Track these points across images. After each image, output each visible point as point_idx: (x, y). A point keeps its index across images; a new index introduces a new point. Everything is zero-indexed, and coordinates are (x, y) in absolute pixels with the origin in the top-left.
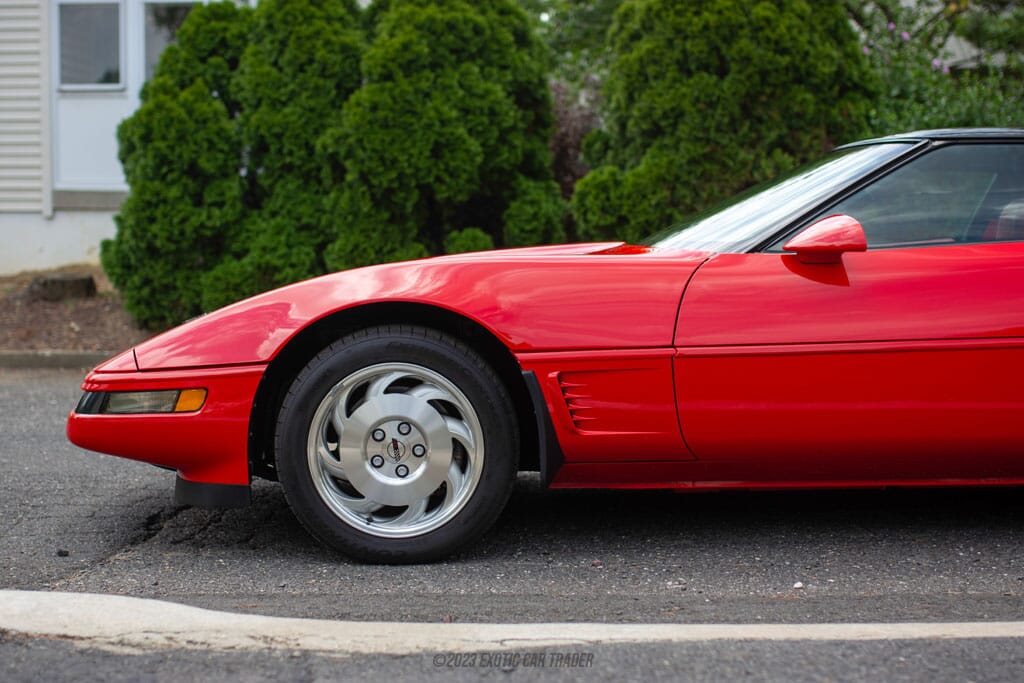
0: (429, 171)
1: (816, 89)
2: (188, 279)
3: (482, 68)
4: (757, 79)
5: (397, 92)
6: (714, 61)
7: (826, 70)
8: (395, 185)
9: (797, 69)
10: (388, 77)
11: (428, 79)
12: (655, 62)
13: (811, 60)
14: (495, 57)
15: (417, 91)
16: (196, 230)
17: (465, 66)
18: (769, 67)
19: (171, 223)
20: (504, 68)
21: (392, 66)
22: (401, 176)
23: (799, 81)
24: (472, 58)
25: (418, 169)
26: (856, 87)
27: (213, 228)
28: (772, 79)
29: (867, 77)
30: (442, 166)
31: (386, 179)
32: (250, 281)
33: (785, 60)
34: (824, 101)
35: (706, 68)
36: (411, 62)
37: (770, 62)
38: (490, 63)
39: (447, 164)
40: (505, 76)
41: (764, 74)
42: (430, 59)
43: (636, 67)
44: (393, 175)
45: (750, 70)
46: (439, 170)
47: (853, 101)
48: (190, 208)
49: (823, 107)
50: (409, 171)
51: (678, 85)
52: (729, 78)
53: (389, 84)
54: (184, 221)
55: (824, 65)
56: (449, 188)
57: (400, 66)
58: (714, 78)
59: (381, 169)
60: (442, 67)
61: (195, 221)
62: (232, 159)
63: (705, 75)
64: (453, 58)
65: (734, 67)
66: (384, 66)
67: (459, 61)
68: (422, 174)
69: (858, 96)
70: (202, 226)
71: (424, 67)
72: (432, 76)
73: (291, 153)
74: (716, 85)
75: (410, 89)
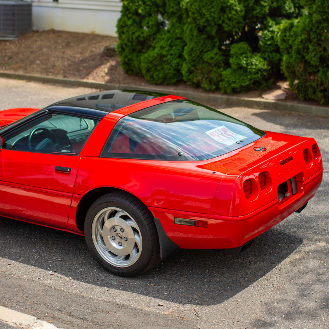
0: (220, 18)
2: (137, 56)
8: (206, 24)
16: (137, 38)
19: (129, 34)
22: (207, 20)
25: (214, 18)
27: (144, 37)
30: (225, 16)
31: (201, 22)
32: (156, 60)
39: (227, 15)
44: (204, 20)
46: (224, 18)
48: (136, 29)
50: (210, 19)
54: (133, 33)
56: (229, 26)
59: (199, 18)
61: (137, 34)
62: (154, 8)
68: (216, 20)
70: (139, 36)
73: (173, 7)
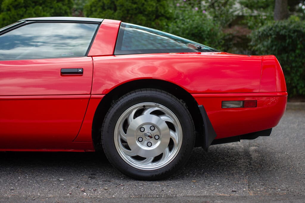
1: (147, 16)
3: (43, 8)
4: (126, 12)
5: (11, 15)
6: (113, 6)
7: (150, 9)
9: (140, 9)
10: (9, 10)
11: (22, 11)
12: (95, 6)
13: (145, 6)
14: (49, 4)
15: (18, 15)
17: (37, 7)
18: (129, 8)
20: (51, 8)
21: (11, 7)
23: (141, 13)
24: (40, 5)
26: (163, 15)
28: (130, 12)
29: (167, 12)
33: (135, 6)
34: (150, 20)
35: (110, 8)
36: (17, 5)
37: (130, 7)
38: (47, 6)
40: (51, 11)
41: (128, 10)
42: (24, 5)
43: (89, 8)
45: (123, 9)
47: (161, 20)
49: (149, 22)
51: (101, 14)
52: (117, 12)
53: (9, 12)
55: (150, 8)
57: (13, 7)
58: (112, 12)
60: (29, 7)
63: (109, 10)
64: (33, 4)
65: (118, 8)
66: (8, 6)
67: (36, 5)
69: (163, 18)
71: (21, 7)
72: (24, 10)
74: (113, 14)
75: (16, 14)
